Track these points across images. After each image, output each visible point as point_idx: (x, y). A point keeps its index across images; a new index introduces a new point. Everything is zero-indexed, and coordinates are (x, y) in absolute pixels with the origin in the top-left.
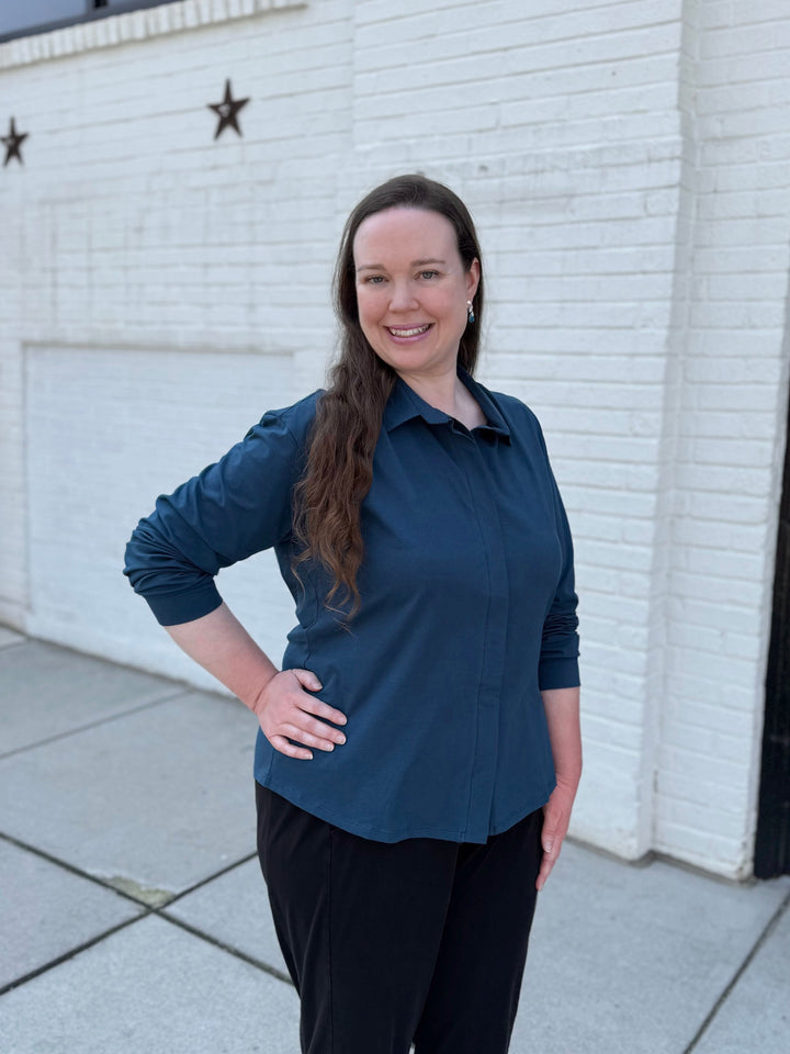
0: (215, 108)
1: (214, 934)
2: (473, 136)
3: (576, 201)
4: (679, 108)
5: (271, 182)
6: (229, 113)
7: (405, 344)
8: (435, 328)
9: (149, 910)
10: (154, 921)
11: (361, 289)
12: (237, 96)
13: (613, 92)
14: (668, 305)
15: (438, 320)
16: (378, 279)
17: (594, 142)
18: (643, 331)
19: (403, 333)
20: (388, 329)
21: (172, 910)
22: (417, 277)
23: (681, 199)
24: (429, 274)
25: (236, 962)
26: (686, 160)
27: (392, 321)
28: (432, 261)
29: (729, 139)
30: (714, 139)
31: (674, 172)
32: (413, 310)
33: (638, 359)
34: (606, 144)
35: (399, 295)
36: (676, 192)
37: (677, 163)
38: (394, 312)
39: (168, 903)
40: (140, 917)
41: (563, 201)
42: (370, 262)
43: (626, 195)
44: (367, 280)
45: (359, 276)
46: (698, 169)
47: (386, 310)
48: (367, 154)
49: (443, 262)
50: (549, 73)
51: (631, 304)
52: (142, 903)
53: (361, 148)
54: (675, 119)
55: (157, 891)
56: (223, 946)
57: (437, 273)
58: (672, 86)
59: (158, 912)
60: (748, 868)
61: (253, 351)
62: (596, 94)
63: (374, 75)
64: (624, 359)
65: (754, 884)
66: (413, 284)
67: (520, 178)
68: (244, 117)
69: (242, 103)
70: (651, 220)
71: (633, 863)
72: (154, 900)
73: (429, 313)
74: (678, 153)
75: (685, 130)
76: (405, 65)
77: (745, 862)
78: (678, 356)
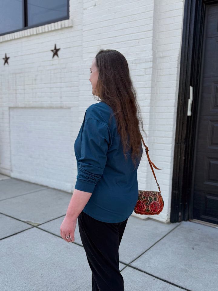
0: (52, 51)
1: (48, 231)
4: (152, 50)
5: (65, 68)
6: (56, 52)
9: (34, 226)
12: (57, 48)
13: (138, 46)
14: (150, 95)
17: (134, 58)
18: (145, 101)
21: (39, 227)
23: (153, 71)
25: (52, 235)
26: (154, 62)
29: (164, 57)
30: (161, 57)
31: (150, 64)
33: (144, 107)
34: (137, 58)
36: (151, 69)
37: (152, 62)
39: (39, 225)
40: (32, 228)
43: (141, 70)
46: (157, 64)
48: (86, 61)
50: (125, 42)
53: (85, 60)
54: (151, 52)
55: (36, 223)
56: (50, 233)
58: (151, 45)
59: (36, 227)
60: (169, 220)
61: (61, 108)
62: (135, 47)
63: (87, 43)
65: (170, 224)
68: (59, 53)
69: (59, 50)
70: (146, 75)
71: (144, 220)
74: (152, 60)
75: (154, 55)
76: (94, 40)
77: (168, 219)
78: (153, 106)
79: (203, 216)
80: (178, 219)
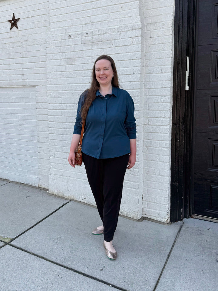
0: (10, 21)
1: (26, 249)
2: (83, 25)
3: (113, 41)
4: (140, 15)
5: (27, 41)
6: (14, 22)
7: (103, 80)
8: (107, 78)
9: (6, 243)
10: (8, 246)
11: (96, 72)
12: (16, 18)
13: (121, 12)
14: (140, 68)
15: (108, 76)
16: (99, 70)
17: (117, 25)
18: (133, 75)
19: (102, 78)
20: (100, 78)
21: (12, 243)
22: (105, 70)
23: (142, 39)
24: (106, 69)
25: (33, 256)
26: (142, 29)
27: (100, 76)
28: (107, 67)
29: (153, 23)
30: (149, 23)
31: (139, 32)
32: (104, 74)
33: (132, 83)
34: (120, 26)
35: (101, 72)
36: (140, 37)
37: (140, 30)
38: (101, 75)
39: (11, 241)
40: (4, 246)
41: (110, 41)
42: (98, 67)
43: (127, 39)
44: (97, 70)
45: (96, 70)
46: (145, 32)
47: (100, 75)
48: (54, 31)
49: (108, 67)
50: (104, 8)
51: (130, 68)
52: (4, 242)
53: (52, 30)
54: (139, 18)
55: (7, 238)
56: (28, 252)
57: (108, 69)
58: (138, 10)
59: (8, 244)
61: (24, 87)
62: (117, 13)
63: (55, 10)
64: (129, 83)
65: (171, 224)
66: (104, 71)
67: (97, 36)
68: (18, 23)
69: (19, 19)
70: (134, 45)
71: (138, 220)
72: (7, 241)
73: (106, 75)
74: (140, 27)
75: (142, 21)
76: (64, 7)
77: (168, 218)
78: (142, 81)
79: (207, 211)
80: (180, 217)
